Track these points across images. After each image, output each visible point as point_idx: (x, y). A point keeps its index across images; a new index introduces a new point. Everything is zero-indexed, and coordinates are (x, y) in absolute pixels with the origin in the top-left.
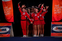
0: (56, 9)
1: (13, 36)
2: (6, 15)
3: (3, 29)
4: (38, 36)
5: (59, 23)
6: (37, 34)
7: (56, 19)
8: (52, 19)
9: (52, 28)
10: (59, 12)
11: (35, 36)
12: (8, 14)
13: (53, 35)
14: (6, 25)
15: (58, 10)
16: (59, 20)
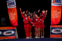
0: (54, 14)
1: (18, 38)
2: (11, 19)
3: (9, 32)
4: (39, 38)
5: (57, 26)
6: (38, 36)
7: (54, 23)
8: (51, 23)
9: (51, 31)
10: (57, 17)
11: (36, 37)
12: (13, 19)
13: (52, 36)
14: (11, 28)
15: (56, 15)
16: (57, 23)
